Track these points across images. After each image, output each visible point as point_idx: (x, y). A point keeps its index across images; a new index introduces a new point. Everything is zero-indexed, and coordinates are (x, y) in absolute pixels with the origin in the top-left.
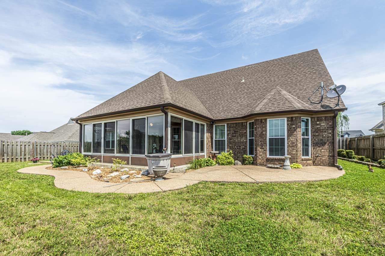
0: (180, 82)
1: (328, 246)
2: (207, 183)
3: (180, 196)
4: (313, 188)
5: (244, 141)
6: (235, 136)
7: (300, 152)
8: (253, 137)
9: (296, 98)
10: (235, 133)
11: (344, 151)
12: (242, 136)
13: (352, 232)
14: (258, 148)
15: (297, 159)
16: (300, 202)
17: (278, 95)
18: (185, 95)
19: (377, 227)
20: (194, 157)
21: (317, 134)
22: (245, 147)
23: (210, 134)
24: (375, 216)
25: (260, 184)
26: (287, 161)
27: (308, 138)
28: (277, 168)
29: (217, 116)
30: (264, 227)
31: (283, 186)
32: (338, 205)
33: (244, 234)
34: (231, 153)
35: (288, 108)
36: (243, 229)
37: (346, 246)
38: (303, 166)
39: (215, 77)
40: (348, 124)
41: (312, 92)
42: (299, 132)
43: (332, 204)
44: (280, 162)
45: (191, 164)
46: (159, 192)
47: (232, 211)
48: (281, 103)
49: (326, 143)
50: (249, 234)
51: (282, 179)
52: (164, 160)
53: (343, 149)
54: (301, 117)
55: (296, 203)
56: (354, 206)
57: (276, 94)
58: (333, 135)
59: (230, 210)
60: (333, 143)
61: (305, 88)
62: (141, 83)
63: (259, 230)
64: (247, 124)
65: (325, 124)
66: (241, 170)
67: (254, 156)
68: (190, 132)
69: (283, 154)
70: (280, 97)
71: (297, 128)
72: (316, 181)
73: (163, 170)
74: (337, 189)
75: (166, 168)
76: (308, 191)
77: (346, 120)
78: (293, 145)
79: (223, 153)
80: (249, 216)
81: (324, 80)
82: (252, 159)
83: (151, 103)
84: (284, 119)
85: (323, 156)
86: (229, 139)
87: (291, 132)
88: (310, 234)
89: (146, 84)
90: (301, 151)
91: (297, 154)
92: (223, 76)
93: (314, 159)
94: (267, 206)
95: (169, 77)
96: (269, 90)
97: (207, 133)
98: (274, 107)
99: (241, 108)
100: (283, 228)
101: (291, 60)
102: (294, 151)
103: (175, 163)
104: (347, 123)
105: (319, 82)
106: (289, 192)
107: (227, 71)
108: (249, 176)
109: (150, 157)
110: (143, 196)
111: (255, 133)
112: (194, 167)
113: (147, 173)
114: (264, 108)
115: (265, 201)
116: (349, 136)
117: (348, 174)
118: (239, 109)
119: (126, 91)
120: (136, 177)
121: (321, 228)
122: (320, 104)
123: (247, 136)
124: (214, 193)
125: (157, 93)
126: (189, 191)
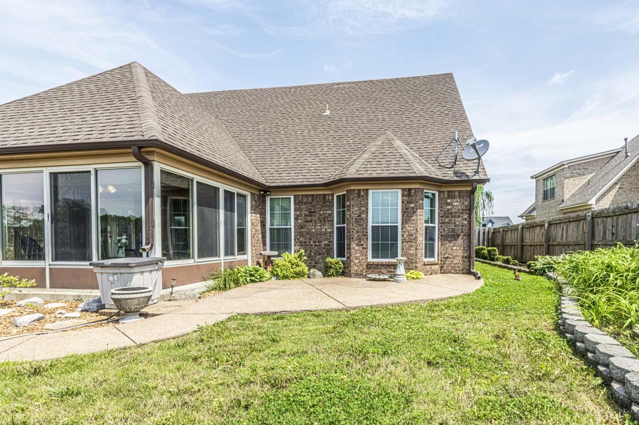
0: (191, 96)
1: (452, 407)
2: (247, 318)
3: (182, 351)
4: (436, 311)
5: (328, 230)
6: (311, 221)
7: (422, 251)
8: (344, 223)
9: (417, 156)
10: (311, 216)
11: (485, 250)
12: (324, 221)
13: (487, 378)
14: (352, 244)
15: (416, 263)
16: (415, 337)
17: (388, 146)
18: (201, 126)
19: (519, 365)
20: (223, 264)
21: (447, 220)
22: (329, 242)
23: (258, 216)
24: (518, 348)
25: (352, 312)
26: (401, 267)
27: (434, 227)
28: (384, 280)
29: (274, 178)
30: (351, 392)
31: (391, 312)
32: (471, 336)
33: (312, 412)
34: (301, 254)
35: (404, 171)
36: (310, 403)
37: (476, 403)
38: (426, 275)
39: (271, 98)
40: (492, 206)
41: (442, 148)
42: (420, 215)
43: (462, 335)
44: (390, 270)
45: (214, 279)
46: (125, 349)
47: (292, 370)
48: (393, 162)
49: (459, 236)
50: (320, 411)
51: (390, 299)
52: (144, 274)
53: (484, 245)
54: (424, 189)
55: (409, 339)
56: (492, 336)
57: (384, 144)
58: (470, 223)
59: (289, 367)
60: (469, 236)
61: (431, 138)
62: (78, 83)
63: (341, 399)
64: (333, 199)
65: (459, 204)
66: (319, 287)
67: (345, 259)
68: (214, 210)
69: (394, 255)
70: (391, 150)
71: (417, 209)
72: (442, 300)
73: (140, 295)
74: (471, 310)
75: (147, 292)
76: (429, 316)
77: (489, 199)
78: (411, 239)
79: (286, 255)
80: (325, 374)
81: (459, 128)
82: (342, 266)
83: (104, 135)
84: (398, 192)
85: (454, 257)
86: (299, 227)
87: (407, 216)
88: (425, 392)
89: (91, 86)
90: (422, 249)
91: (416, 255)
92: (288, 98)
93: (442, 263)
94: (360, 352)
95: (160, 80)
96: (374, 136)
97: (252, 213)
98: (382, 169)
99: (322, 165)
100: (383, 389)
101: (411, 86)
102: (412, 249)
103: (173, 279)
104: (490, 204)
105: (452, 130)
106: (399, 322)
107: (296, 88)
108: (335, 297)
109: (103, 266)
110: (78, 363)
111: (348, 216)
112: (221, 286)
113: (100, 307)
114: (364, 169)
115: (358, 342)
116: (492, 226)
117: (487, 286)
118: (319, 168)
119: (31, 97)
120: (63, 316)
121: (443, 378)
122: (453, 169)
123: (333, 221)
124: (260, 338)
125: (125, 113)
126: (205, 338)
